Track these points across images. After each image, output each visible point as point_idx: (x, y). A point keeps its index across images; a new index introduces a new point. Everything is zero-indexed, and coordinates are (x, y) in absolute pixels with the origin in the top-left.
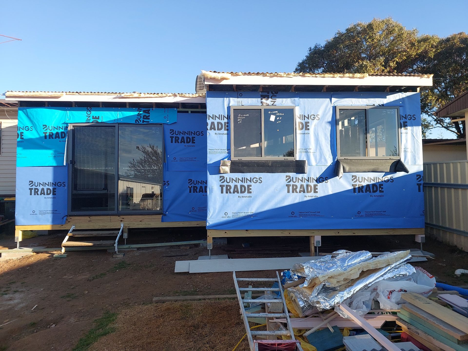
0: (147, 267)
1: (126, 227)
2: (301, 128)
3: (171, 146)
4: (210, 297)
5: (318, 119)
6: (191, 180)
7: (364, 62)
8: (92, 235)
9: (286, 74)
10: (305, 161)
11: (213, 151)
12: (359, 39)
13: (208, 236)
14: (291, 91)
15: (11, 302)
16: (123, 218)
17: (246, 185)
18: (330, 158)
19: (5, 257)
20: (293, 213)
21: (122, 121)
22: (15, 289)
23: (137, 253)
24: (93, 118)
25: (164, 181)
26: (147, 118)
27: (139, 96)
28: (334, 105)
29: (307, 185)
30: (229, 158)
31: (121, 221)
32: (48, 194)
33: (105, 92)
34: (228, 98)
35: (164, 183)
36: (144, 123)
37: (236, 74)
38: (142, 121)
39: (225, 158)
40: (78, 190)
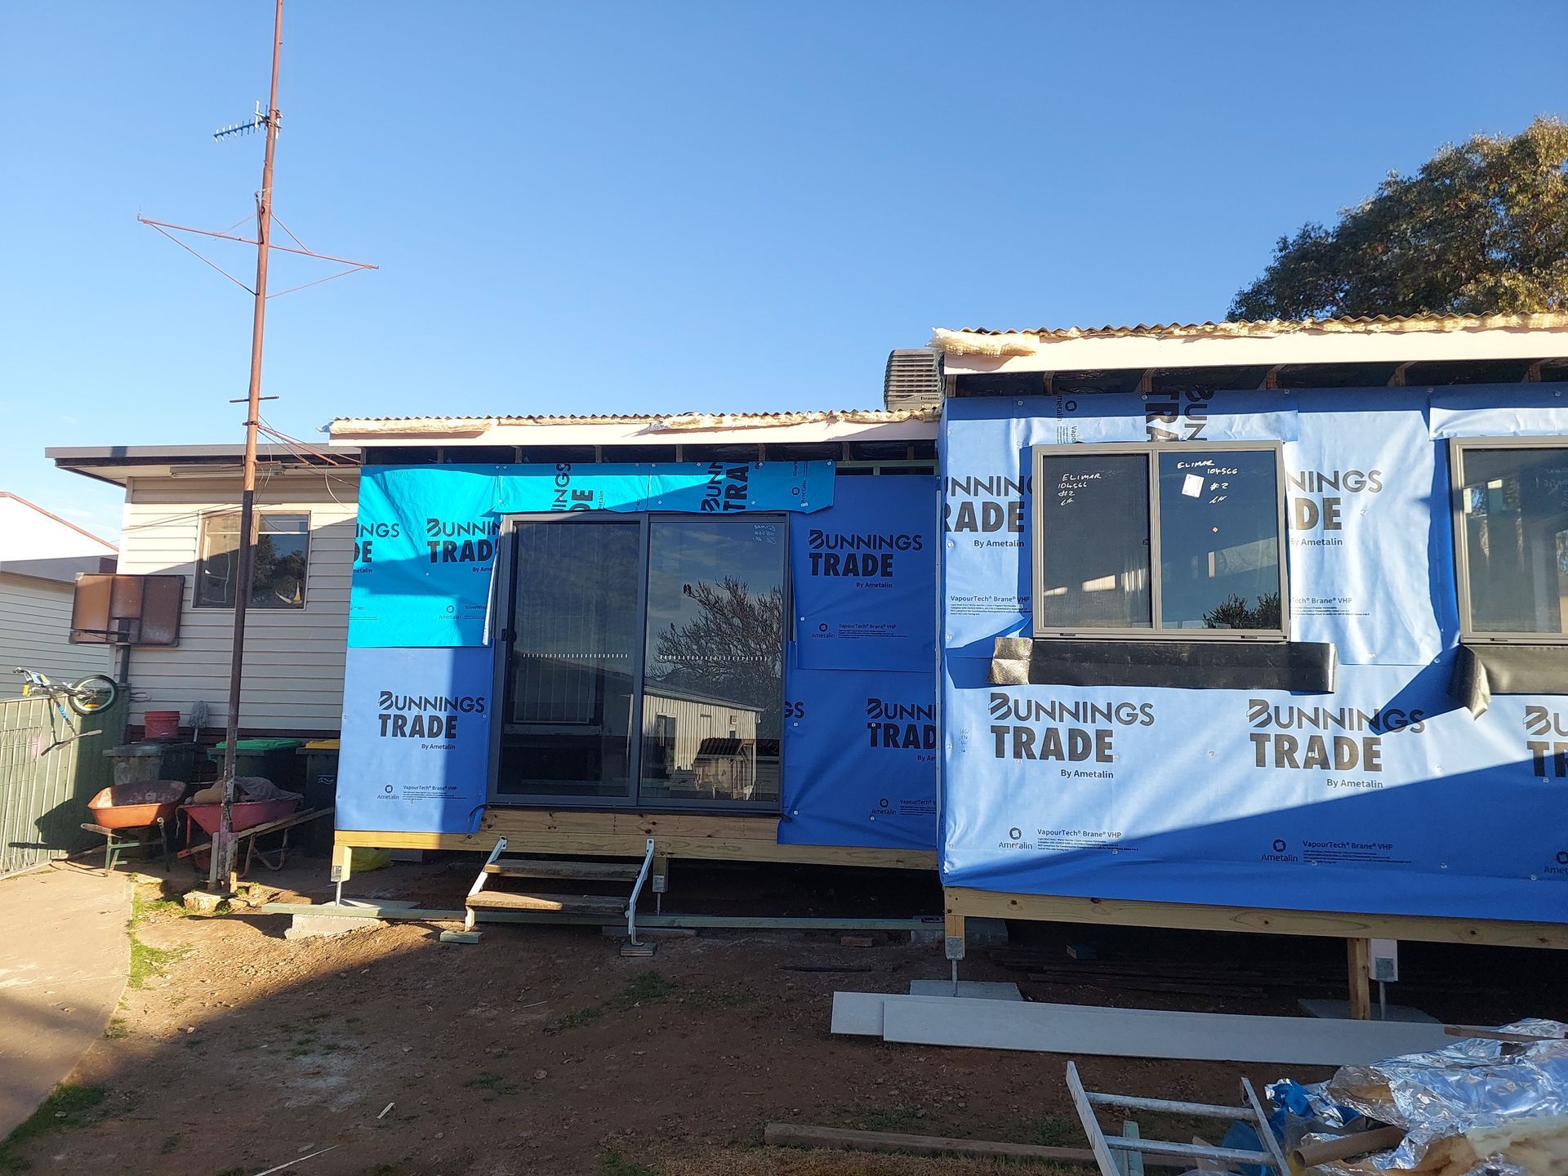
0: (731, 1000)
1: (662, 854)
2: (1306, 521)
3: (812, 585)
4: (975, 1146)
5: (1375, 486)
6: (878, 702)
7: (1503, 279)
8: (559, 875)
9: (1247, 328)
10: (1328, 644)
11: (967, 602)
12: (1476, 197)
13: (950, 911)
14: (1262, 387)
15: (320, 1083)
16: (654, 823)
17: (1090, 729)
18: (1429, 635)
19: (303, 927)
20: (1279, 845)
21: (660, 506)
22: (328, 1039)
23: (697, 948)
24: (575, 496)
25: (786, 703)
26: (739, 493)
27: (716, 423)
28: (1442, 434)
29: (1335, 737)
30: (1026, 628)
31: (648, 832)
32: (432, 735)
33: (614, 415)
34: (1023, 420)
35: (787, 711)
36: (731, 511)
37: (1058, 334)
38: (722, 507)
39: (1012, 629)
40: (515, 724)
